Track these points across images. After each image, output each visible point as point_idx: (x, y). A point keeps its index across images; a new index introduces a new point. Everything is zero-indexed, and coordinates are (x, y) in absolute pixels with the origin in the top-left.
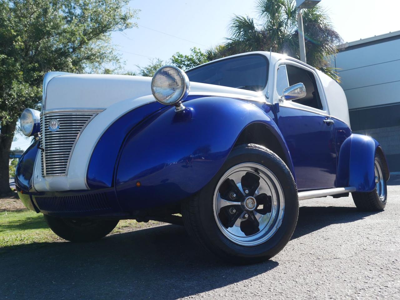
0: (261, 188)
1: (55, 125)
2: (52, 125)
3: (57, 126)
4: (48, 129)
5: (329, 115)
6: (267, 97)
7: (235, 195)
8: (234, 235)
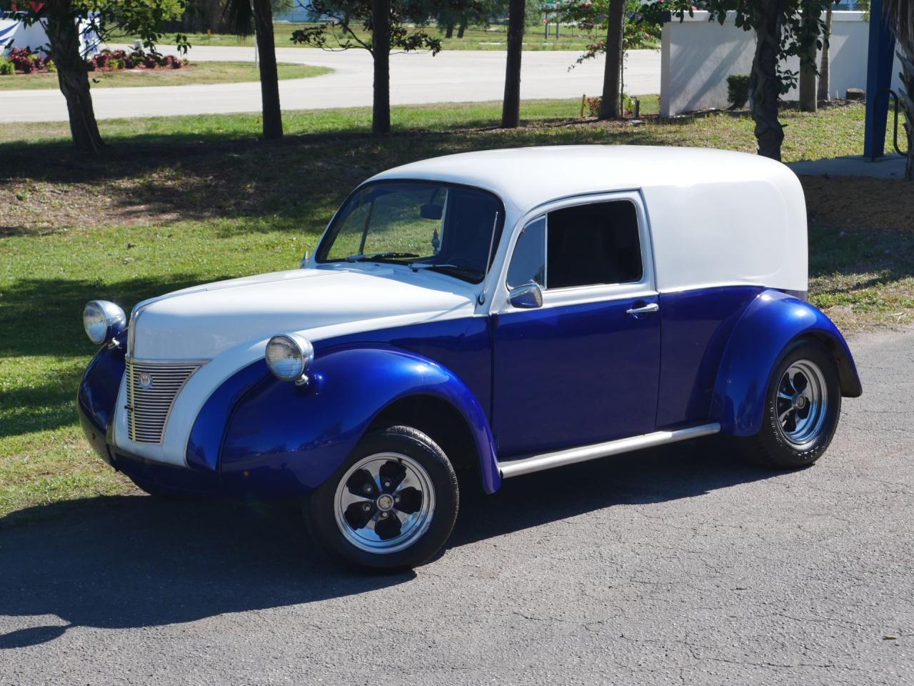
0: (407, 481)
1: (147, 380)
2: (143, 380)
3: (149, 381)
4: (138, 384)
5: (652, 289)
6: (480, 302)
7: (369, 490)
8: (363, 538)
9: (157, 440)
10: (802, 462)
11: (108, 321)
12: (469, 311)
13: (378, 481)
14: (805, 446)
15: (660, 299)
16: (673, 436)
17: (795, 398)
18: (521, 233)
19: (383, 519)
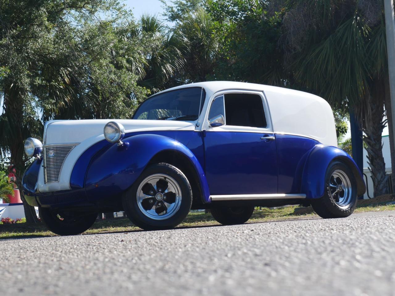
0: (169, 189)
1: (52, 153)
2: (50, 153)
5: (272, 132)
6: (197, 126)
7: (152, 193)
10: (344, 214)
11: (35, 146)
12: (193, 128)
13: (155, 187)
14: (345, 207)
15: (275, 135)
16: (286, 196)
17: (338, 186)
18: (213, 100)
19: (159, 207)
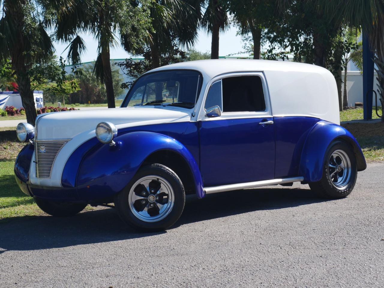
0: (162, 189)
1: (43, 149)
3: (44, 149)
4: (39, 151)
5: (270, 115)
6: (193, 116)
7: (144, 194)
8: (143, 216)
9: (48, 176)
10: (342, 195)
11: (27, 131)
12: (188, 119)
13: (148, 189)
14: (343, 188)
15: (273, 119)
16: (283, 181)
17: (337, 167)
18: (211, 87)
19: (151, 207)
